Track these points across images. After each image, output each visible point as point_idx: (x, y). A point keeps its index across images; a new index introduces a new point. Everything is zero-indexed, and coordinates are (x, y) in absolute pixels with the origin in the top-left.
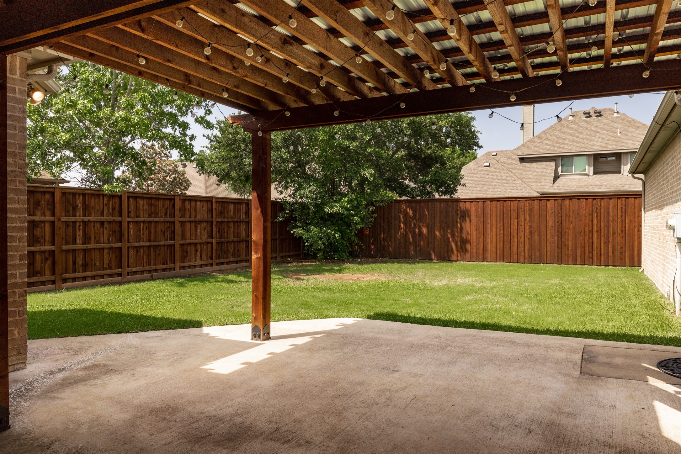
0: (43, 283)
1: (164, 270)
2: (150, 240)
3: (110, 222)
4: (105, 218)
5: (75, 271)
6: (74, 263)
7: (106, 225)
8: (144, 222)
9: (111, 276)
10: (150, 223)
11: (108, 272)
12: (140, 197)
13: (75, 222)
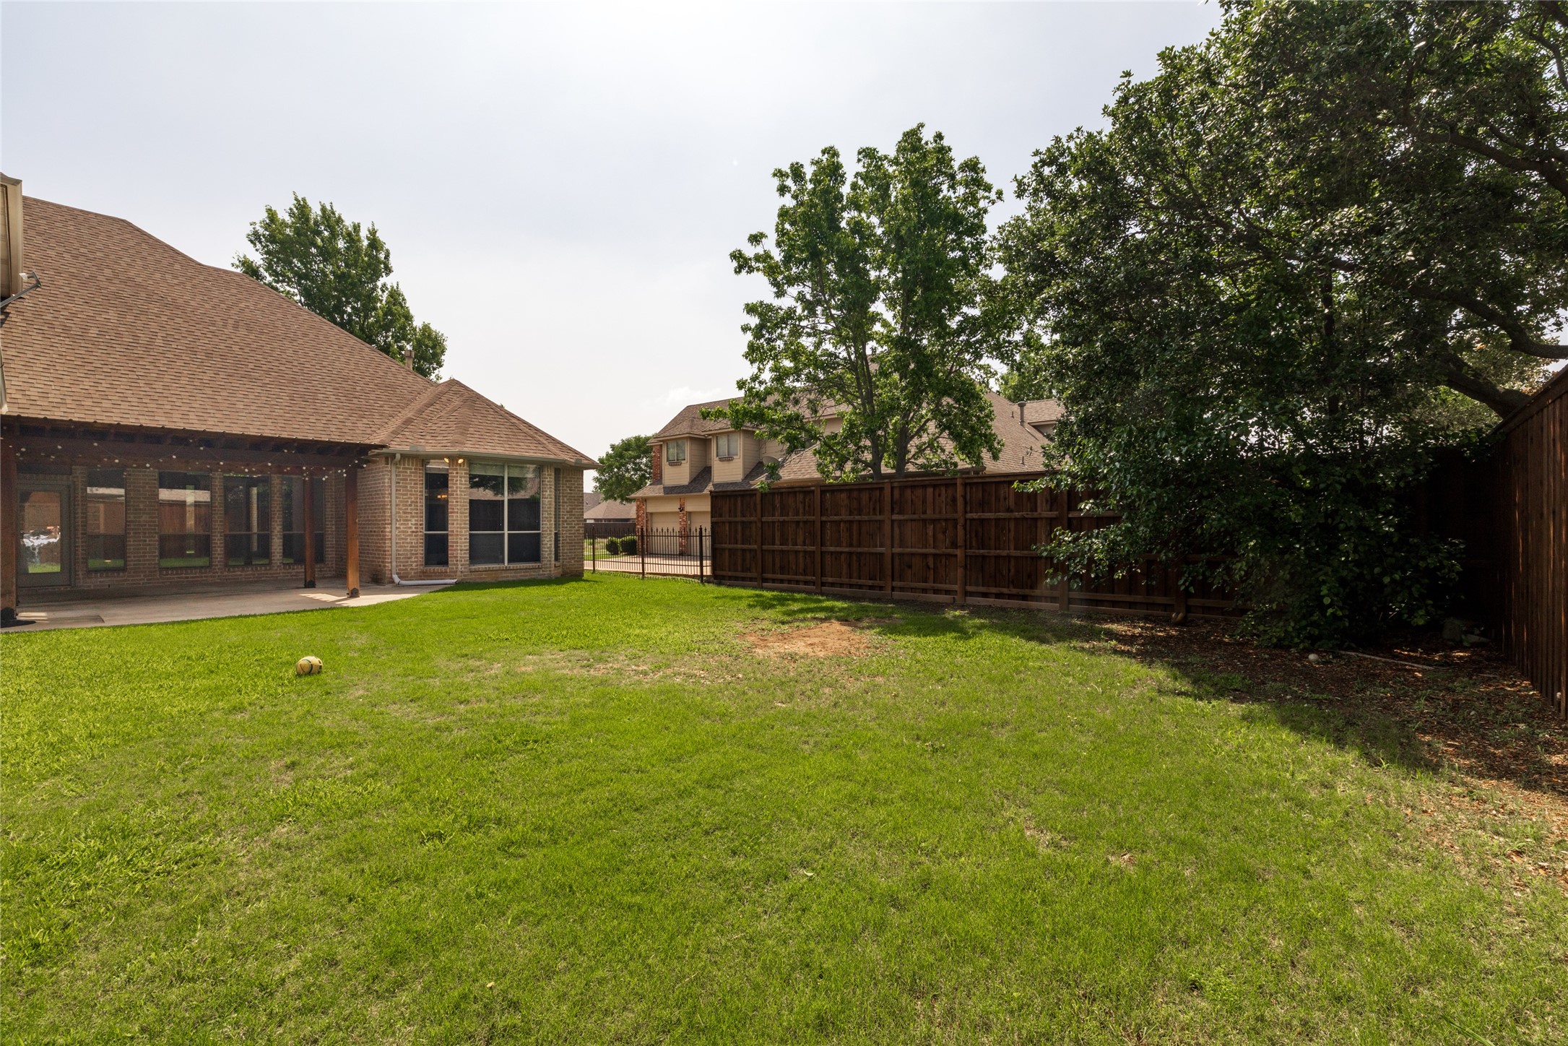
0: (751, 579)
1: (871, 587)
2: (851, 545)
3: (805, 522)
4: (800, 518)
5: (774, 572)
6: (774, 565)
7: (801, 525)
8: (845, 522)
9: (806, 583)
10: (851, 522)
11: (802, 578)
12: (838, 490)
13: (773, 522)
